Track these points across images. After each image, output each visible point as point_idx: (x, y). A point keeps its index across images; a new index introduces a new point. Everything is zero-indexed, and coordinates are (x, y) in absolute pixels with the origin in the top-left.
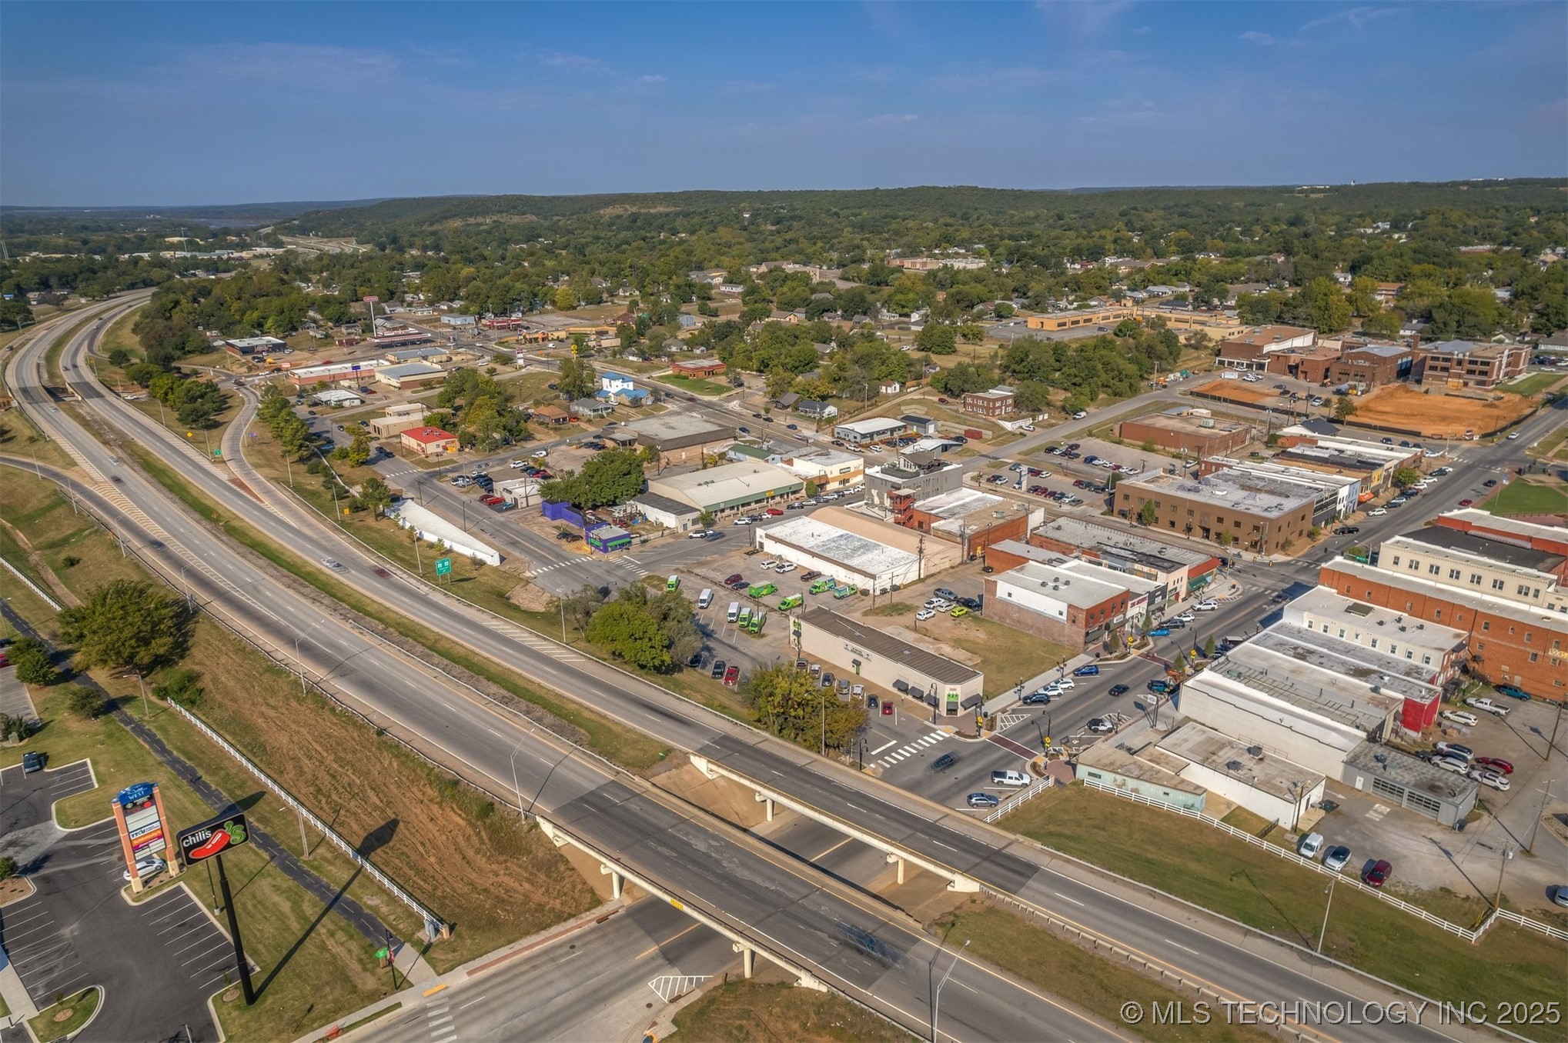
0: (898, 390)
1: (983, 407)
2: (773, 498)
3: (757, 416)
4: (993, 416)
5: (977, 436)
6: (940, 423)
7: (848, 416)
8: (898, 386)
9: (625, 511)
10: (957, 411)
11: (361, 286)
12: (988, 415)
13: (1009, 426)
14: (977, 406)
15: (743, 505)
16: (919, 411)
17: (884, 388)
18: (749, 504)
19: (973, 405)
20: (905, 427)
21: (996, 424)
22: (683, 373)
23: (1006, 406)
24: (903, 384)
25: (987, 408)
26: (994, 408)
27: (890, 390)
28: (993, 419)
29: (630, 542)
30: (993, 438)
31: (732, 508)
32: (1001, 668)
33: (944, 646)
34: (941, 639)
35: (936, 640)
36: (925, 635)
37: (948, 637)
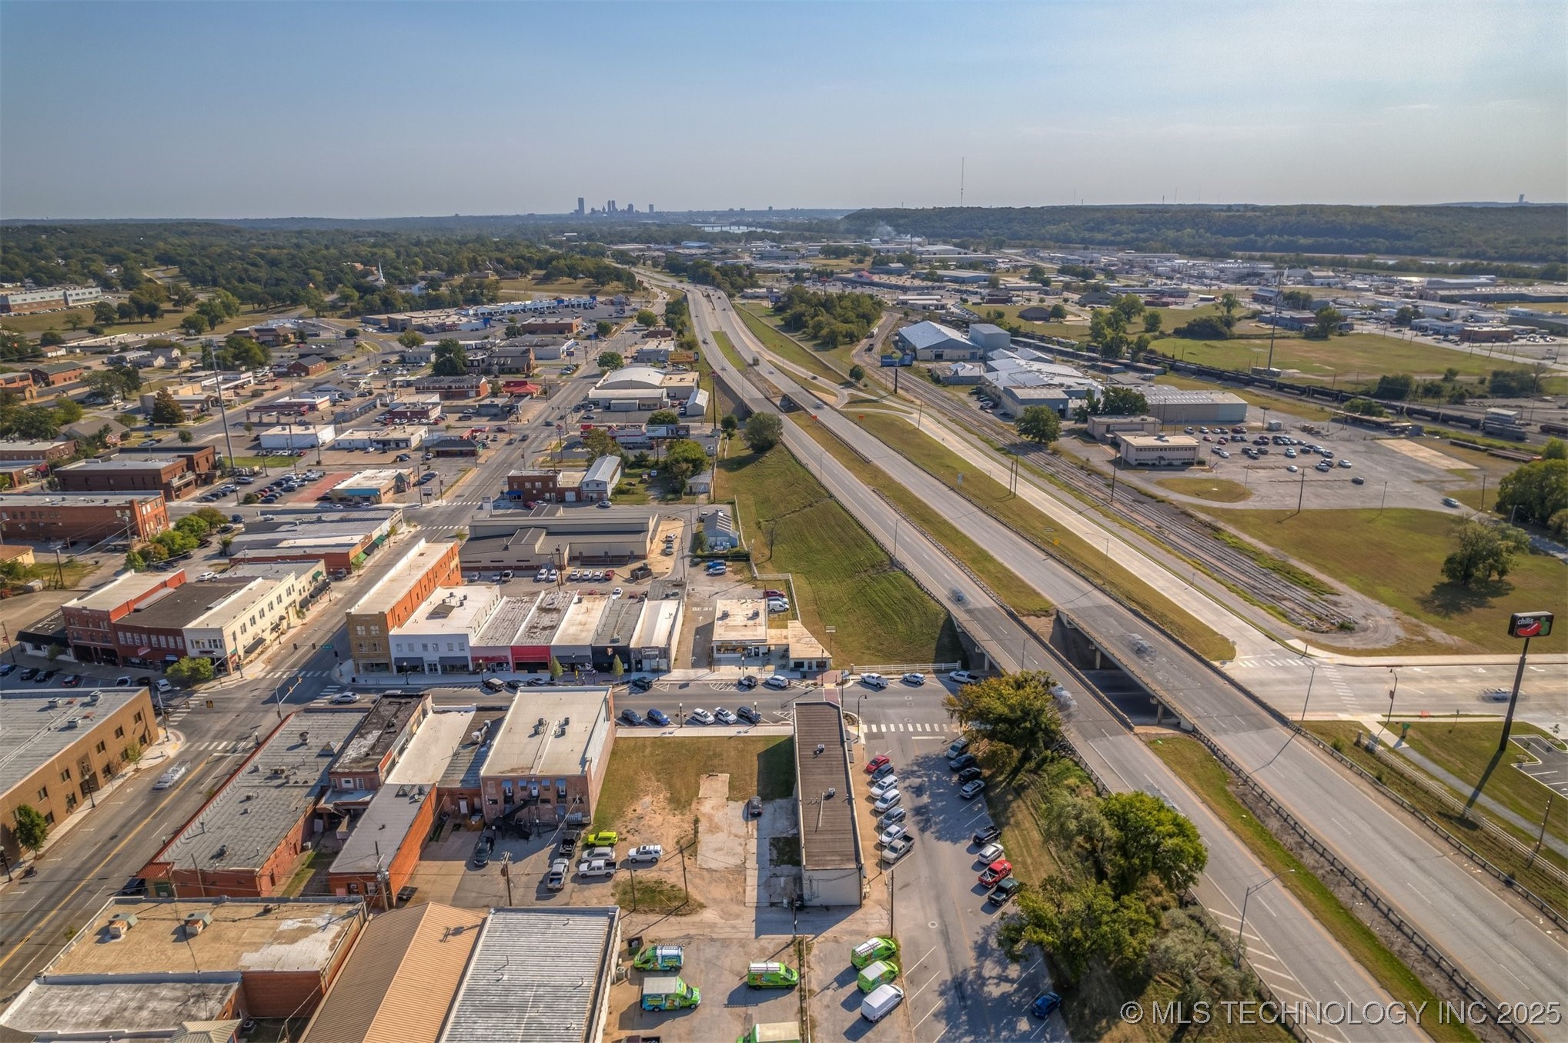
32: (710, 758)
33: (706, 807)
34: (692, 817)
35: (696, 821)
36: (696, 832)
37: (680, 817)
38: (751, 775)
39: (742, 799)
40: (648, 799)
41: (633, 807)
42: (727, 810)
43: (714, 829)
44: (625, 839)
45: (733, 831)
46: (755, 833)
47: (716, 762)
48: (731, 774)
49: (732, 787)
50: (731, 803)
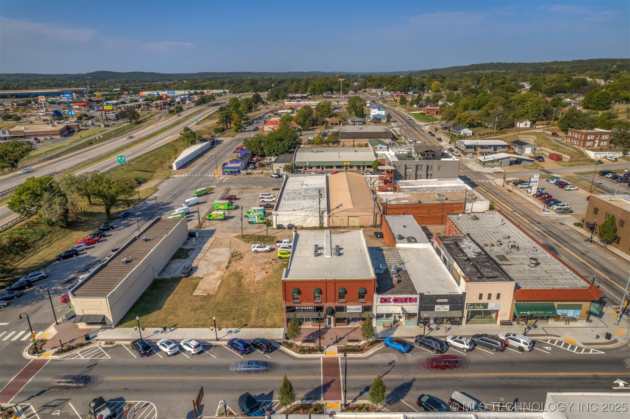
0: (529, 125)
1: (577, 139)
2: (351, 167)
3: (430, 133)
4: (584, 146)
5: (558, 158)
6: (538, 148)
7: (478, 137)
8: (529, 123)
9: (270, 160)
10: (558, 142)
11: (369, 82)
12: (580, 145)
13: (592, 155)
14: (575, 138)
15: (327, 167)
16: (531, 139)
17: (518, 123)
18: (332, 167)
19: (571, 138)
20: (509, 147)
21: (581, 152)
22: (425, 112)
23: (600, 141)
24: (533, 123)
25: (580, 140)
26: (585, 140)
27: (521, 125)
28: (582, 149)
29: (239, 171)
30: (570, 161)
31: (318, 167)
32: (202, 307)
33: (219, 274)
34: (230, 269)
35: (227, 267)
36: (230, 262)
37: (238, 269)
38: (177, 293)
39: (192, 279)
40: (258, 278)
41: (268, 274)
42: (205, 273)
43: (218, 265)
44: (273, 260)
45: (207, 263)
46: (195, 261)
47: (198, 304)
48: (191, 294)
49: (195, 286)
50: (201, 276)
